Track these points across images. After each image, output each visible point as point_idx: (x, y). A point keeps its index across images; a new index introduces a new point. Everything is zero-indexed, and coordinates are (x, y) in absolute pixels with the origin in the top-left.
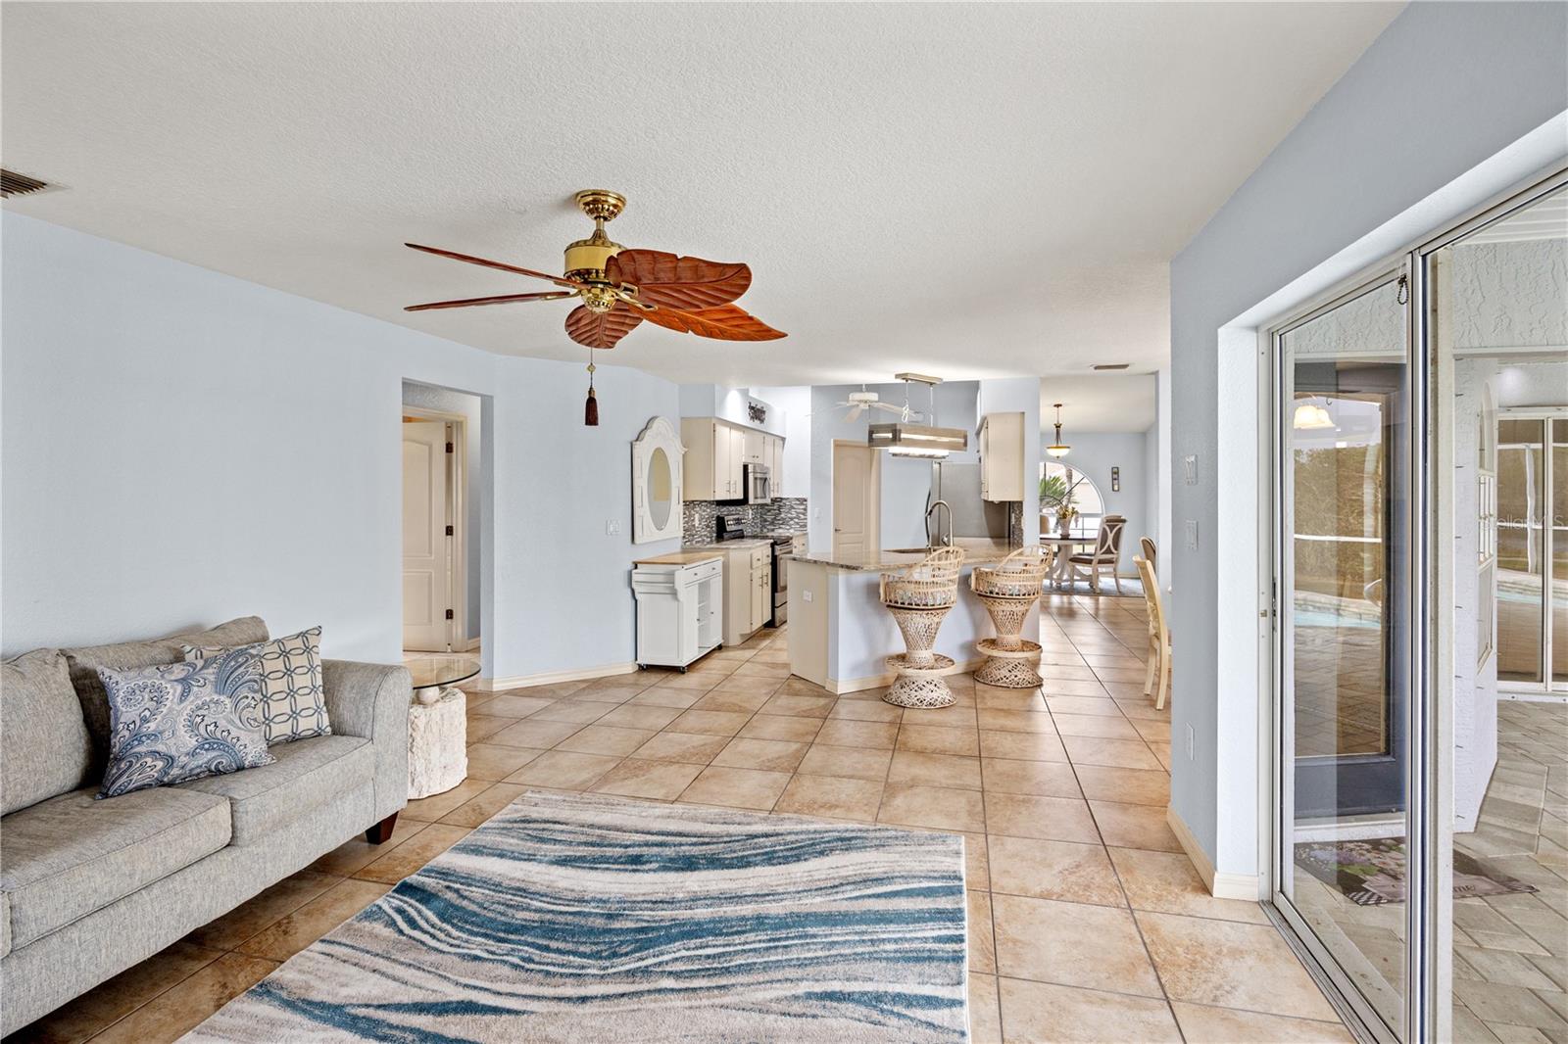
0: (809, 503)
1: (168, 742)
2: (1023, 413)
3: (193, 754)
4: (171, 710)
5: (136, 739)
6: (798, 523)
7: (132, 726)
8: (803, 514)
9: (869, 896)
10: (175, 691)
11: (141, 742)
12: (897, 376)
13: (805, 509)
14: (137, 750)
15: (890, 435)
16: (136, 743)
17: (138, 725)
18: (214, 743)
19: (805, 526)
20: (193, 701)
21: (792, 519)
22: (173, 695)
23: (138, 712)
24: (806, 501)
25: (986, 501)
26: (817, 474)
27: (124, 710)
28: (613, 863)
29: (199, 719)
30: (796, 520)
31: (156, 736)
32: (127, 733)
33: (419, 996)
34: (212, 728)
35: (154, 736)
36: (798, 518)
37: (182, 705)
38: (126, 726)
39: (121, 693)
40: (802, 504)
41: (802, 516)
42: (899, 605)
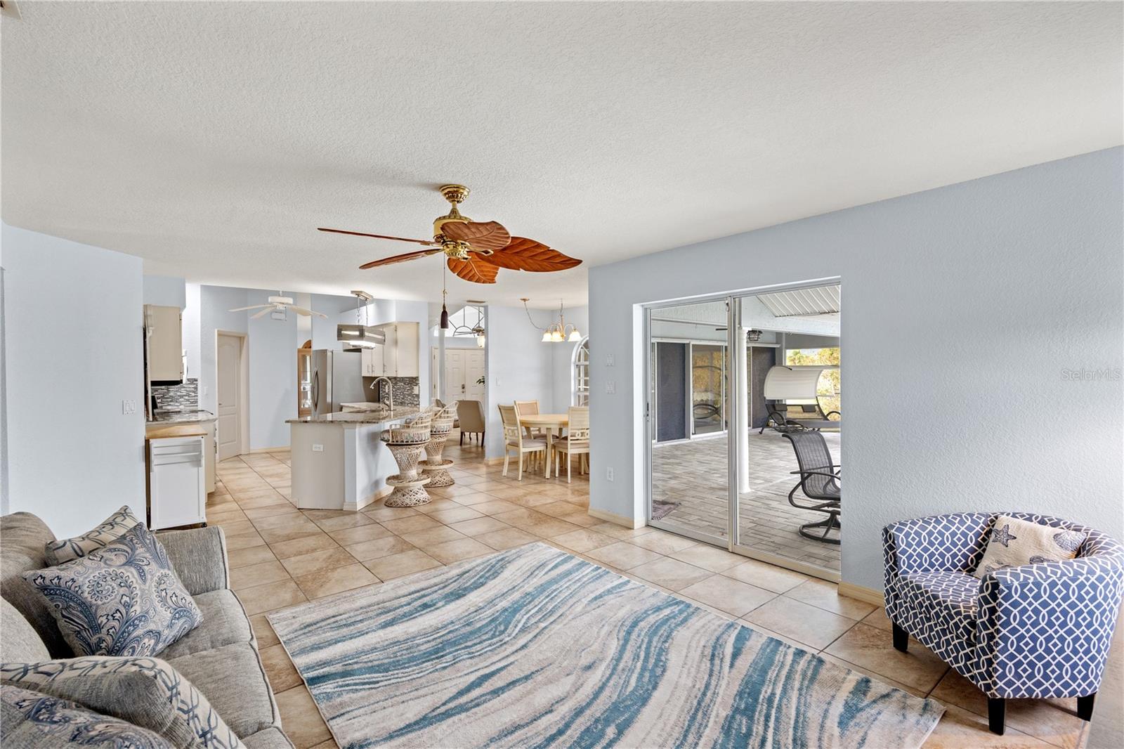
0: (199, 383)
1: (154, 619)
2: (418, 323)
3: (170, 626)
4: (142, 591)
5: (130, 625)
6: (188, 400)
7: (118, 615)
8: (193, 392)
9: (550, 570)
10: (131, 573)
11: (136, 627)
12: (352, 292)
13: (196, 388)
14: (135, 634)
15: (357, 333)
16: (131, 628)
17: (124, 611)
18: (181, 611)
19: (196, 402)
20: (152, 579)
21: (182, 397)
22: (133, 576)
23: (117, 600)
24: (197, 380)
25: (364, 377)
26: (206, 359)
27: (99, 602)
28: (416, 613)
29: (164, 593)
30: (187, 398)
31: (144, 616)
32: (116, 623)
33: (455, 691)
34: (174, 598)
35: (143, 617)
36: (189, 395)
37: (147, 584)
38: (110, 617)
39: (85, 588)
40: (192, 383)
41: (193, 394)
42: (405, 443)
